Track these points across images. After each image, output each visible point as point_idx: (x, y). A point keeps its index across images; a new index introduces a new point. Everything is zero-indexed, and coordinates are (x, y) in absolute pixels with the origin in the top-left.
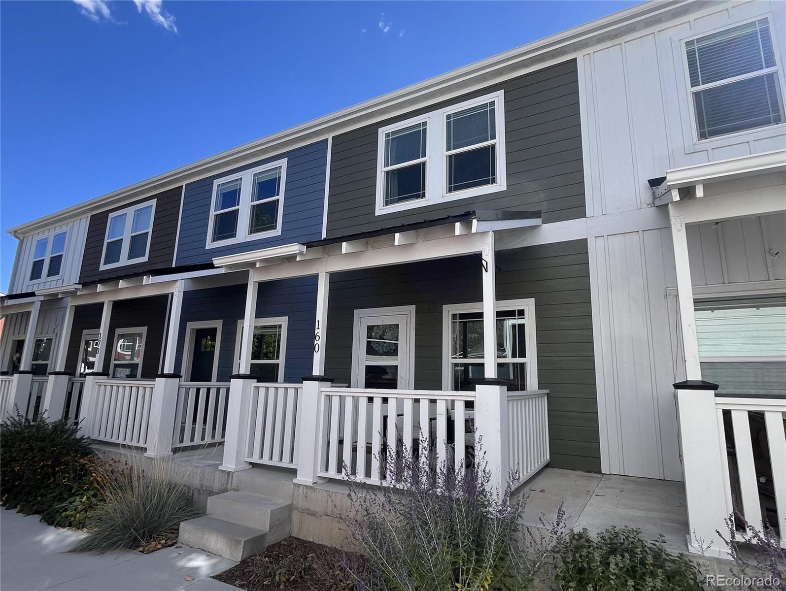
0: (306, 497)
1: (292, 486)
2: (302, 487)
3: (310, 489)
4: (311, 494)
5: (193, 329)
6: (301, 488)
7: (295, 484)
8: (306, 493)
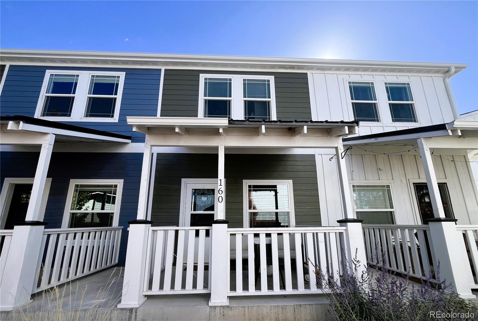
0: (224, 315)
1: (208, 308)
2: (219, 308)
3: (227, 308)
4: (229, 311)
5: (12, 184)
6: (218, 310)
7: (210, 307)
8: (224, 312)
